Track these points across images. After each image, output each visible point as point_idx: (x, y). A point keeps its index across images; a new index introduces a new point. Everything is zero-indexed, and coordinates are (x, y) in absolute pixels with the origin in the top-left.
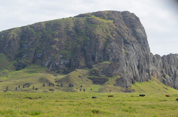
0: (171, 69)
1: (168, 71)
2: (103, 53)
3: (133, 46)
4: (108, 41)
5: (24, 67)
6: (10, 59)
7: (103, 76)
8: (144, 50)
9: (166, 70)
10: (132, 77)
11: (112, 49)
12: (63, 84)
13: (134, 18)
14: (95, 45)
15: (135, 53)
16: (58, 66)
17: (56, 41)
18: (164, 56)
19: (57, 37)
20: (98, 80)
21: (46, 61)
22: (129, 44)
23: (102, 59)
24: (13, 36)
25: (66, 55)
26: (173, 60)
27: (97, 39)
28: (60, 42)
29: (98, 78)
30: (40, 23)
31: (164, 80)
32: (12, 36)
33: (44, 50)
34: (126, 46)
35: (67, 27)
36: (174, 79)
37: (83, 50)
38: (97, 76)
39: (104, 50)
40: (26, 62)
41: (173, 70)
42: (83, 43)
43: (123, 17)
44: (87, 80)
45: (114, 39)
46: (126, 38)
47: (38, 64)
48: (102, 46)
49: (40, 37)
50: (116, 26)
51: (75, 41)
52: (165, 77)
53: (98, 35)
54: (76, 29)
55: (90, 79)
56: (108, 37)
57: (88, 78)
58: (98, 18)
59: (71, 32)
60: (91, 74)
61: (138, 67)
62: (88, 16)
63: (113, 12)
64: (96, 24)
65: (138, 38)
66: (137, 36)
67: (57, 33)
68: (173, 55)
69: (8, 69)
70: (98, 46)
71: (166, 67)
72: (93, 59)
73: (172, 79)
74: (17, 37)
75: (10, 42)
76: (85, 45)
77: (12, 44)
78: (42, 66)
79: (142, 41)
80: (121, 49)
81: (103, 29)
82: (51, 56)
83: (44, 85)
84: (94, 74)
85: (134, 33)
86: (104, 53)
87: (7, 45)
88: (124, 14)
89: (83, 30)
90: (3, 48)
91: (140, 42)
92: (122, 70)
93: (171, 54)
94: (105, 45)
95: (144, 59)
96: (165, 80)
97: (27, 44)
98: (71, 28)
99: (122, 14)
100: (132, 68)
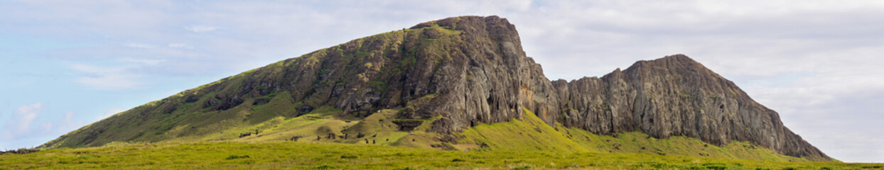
0: (582, 100)
1: (578, 104)
2: (429, 81)
3: (483, 69)
4: (442, 62)
5: (311, 109)
6: (295, 99)
7: (417, 118)
8: (511, 73)
9: (573, 102)
10: (475, 117)
11: (443, 75)
12: (349, 135)
13: (504, 26)
14: (421, 70)
15: (486, 79)
16: (360, 107)
17: (367, 67)
18: (574, 81)
19: (371, 60)
20: (407, 124)
21: (343, 99)
22: (477, 66)
23: (426, 91)
24: (311, 62)
25: (376, 88)
26: (587, 86)
27: (426, 61)
28: (372, 69)
29: (408, 122)
30: (355, 42)
31: (565, 118)
32: (308, 63)
33: (347, 83)
34: (472, 70)
35: (391, 45)
36: (585, 115)
37: (404, 78)
38: (408, 118)
39: (432, 78)
40: (315, 102)
41: (586, 102)
42: (405, 69)
43: (487, 25)
44: (390, 126)
45: (451, 59)
46: (474, 58)
47: (331, 105)
48: (431, 71)
49: (349, 62)
50: (462, 39)
51: (397, 65)
52: (568, 114)
53: (429, 55)
54: (403, 48)
55: (396, 123)
56: (444, 56)
57: (393, 122)
58: (441, 29)
59: (394, 52)
60: (400, 115)
61: (490, 101)
62: (428, 26)
63: (470, 18)
64: (434, 37)
65: (505, 57)
66: (503, 53)
67: (373, 55)
68: (588, 78)
69: (283, 116)
70: (424, 71)
71: (574, 98)
72: (412, 92)
73: (583, 115)
74: (317, 63)
75: (302, 73)
76: (407, 71)
77: (304, 76)
78: (336, 107)
79: (510, 60)
80: (461, 73)
81: (440, 46)
82: (352, 91)
83: (319, 138)
84: (405, 115)
85: (501, 49)
86: (431, 81)
87: (297, 78)
88: (489, 20)
89: (413, 49)
90: (291, 83)
91: (506, 63)
92: (450, 107)
93: (585, 78)
94: (435, 70)
95: (510, 87)
96: (567, 117)
97: (327, 74)
98: (396, 46)
99: (486, 21)
100: (475, 102)
